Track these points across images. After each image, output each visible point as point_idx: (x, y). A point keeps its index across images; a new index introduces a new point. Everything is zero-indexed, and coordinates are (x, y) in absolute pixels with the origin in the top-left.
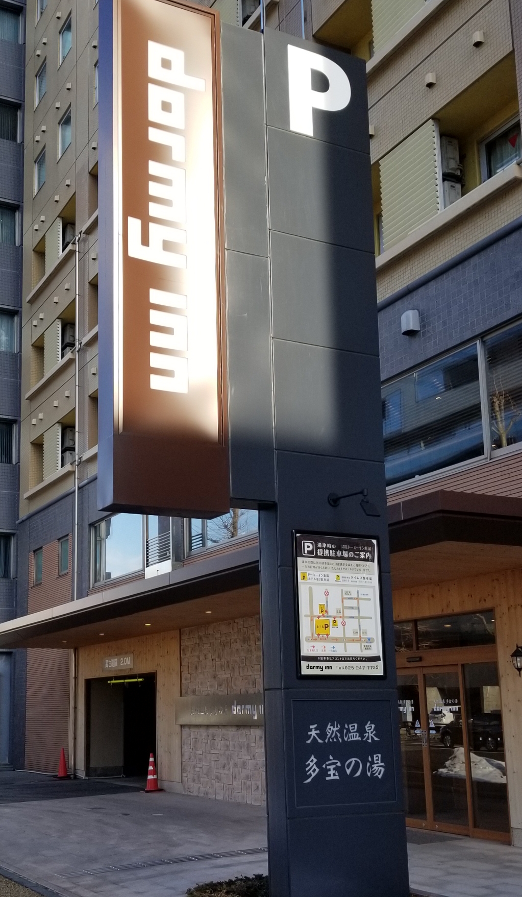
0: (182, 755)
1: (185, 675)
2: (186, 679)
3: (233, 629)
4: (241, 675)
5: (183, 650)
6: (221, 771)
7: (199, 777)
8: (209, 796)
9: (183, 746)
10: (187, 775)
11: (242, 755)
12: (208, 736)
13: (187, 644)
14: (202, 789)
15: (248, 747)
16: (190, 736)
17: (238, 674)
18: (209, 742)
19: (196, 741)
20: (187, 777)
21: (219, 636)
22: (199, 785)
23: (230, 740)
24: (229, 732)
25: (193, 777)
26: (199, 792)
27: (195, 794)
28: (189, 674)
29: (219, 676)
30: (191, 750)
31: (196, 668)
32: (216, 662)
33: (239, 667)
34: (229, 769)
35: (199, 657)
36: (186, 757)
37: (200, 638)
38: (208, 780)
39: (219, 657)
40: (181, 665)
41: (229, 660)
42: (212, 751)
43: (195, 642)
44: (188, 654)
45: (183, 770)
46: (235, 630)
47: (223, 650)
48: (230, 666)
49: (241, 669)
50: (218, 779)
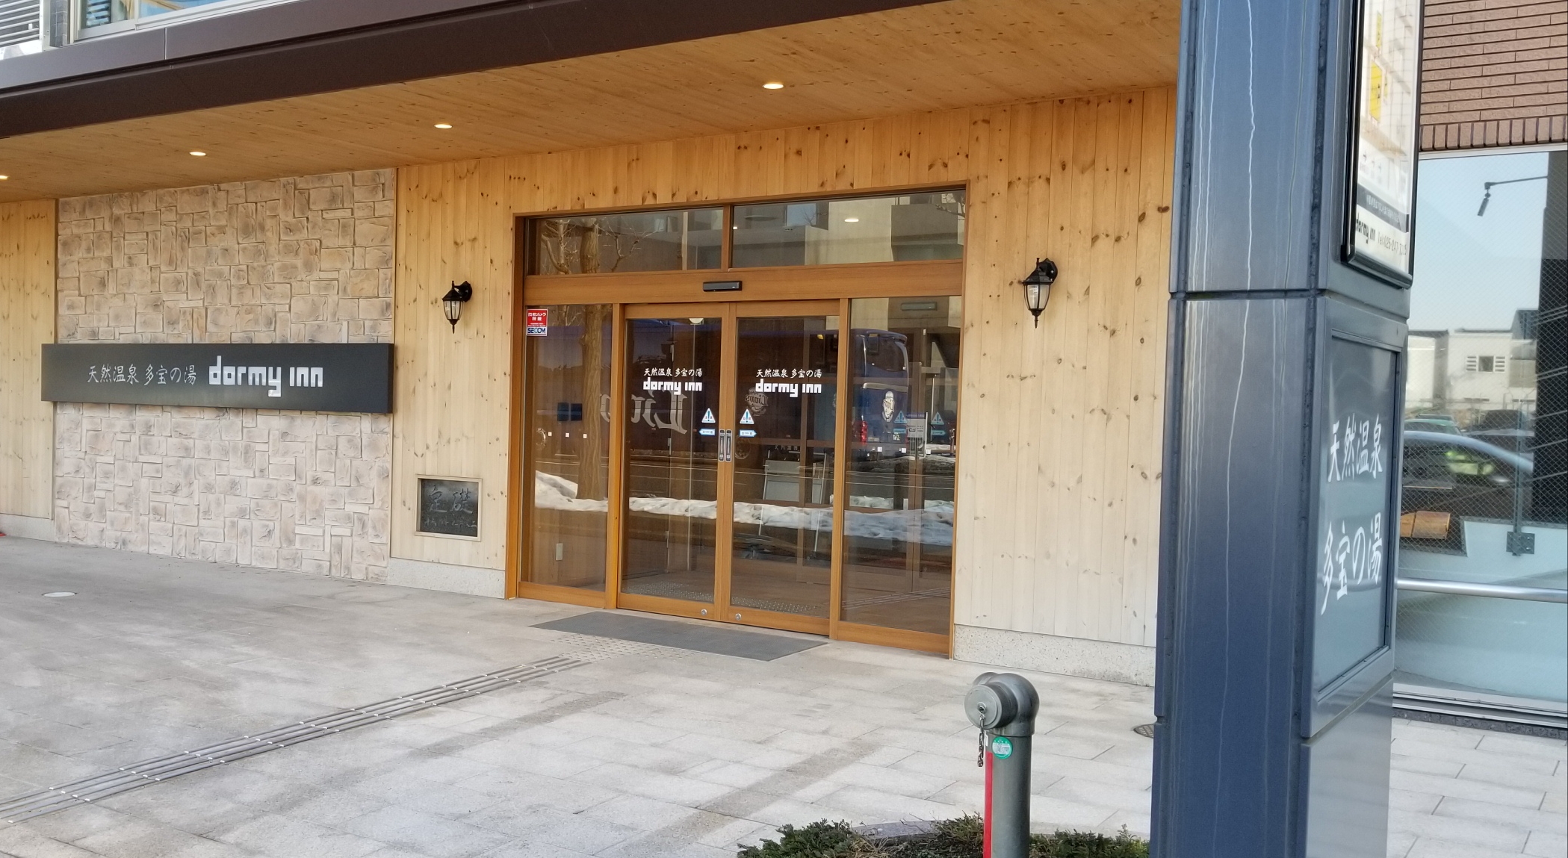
0: (55, 463)
1: (67, 296)
2: (71, 307)
3: (214, 204)
4: (234, 303)
5: (65, 244)
6: (168, 498)
7: (102, 510)
8: (130, 547)
9: (57, 446)
10: (69, 504)
11: (228, 467)
12: (132, 427)
13: (76, 231)
14: (111, 533)
15: (246, 453)
16: (78, 424)
17: (226, 301)
18: (135, 438)
19: (97, 437)
20: (68, 508)
21: (172, 216)
22: (104, 525)
23: (195, 436)
24: (194, 421)
25: (87, 508)
26: (101, 539)
27: (90, 542)
28: (80, 295)
29: (167, 303)
30: (82, 455)
31: (103, 284)
32: (161, 273)
33: (230, 287)
34: (190, 495)
35: (109, 261)
36: (67, 466)
37: (116, 220)
38: (128, 515)
39: (170, 262)
40: (57, 277)
41: (199, 269)
42: (142, 459)
43: (100, 228)
44: (80, 254)
45: (57, 493)
46: (222, 206)
47: (183, 249)
48: (204, 286)
49: (234, 291)
50: (157, 513)
